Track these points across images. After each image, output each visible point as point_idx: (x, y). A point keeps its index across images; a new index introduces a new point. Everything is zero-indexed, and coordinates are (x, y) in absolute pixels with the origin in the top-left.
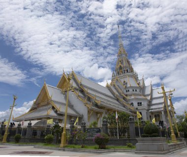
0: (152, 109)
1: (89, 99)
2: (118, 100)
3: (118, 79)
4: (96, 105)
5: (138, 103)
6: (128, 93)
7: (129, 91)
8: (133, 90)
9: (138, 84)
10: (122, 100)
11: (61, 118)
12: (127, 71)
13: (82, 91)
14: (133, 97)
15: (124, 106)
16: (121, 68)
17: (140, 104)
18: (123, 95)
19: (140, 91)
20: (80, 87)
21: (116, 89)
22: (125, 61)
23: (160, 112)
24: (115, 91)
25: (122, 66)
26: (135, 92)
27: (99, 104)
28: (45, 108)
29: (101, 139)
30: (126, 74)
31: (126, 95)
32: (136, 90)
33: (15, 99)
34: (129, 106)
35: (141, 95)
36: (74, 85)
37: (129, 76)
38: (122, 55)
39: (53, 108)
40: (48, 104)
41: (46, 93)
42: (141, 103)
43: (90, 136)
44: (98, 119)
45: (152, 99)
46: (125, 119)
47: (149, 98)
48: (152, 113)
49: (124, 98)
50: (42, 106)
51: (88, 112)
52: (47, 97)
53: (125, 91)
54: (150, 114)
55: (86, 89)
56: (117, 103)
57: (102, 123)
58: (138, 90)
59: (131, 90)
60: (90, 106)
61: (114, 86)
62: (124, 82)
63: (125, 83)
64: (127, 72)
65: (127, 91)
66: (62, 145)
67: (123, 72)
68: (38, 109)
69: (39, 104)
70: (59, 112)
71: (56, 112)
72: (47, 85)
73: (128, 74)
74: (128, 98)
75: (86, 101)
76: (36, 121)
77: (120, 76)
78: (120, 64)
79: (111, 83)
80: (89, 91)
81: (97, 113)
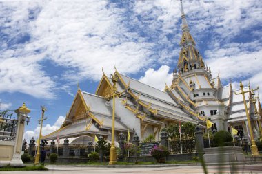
0: (232, 119)
1: (142, 108)
2: (182, 108)
3: (182, 78)
4: (152, 116)
5: (212, 112)
6: (197, 98)
7: (198, 95)
8: (204, 94)
9: (212, 85)
10: (188, 108)
11: (105, 134)
12: (195, 66)
13: (131, 98)
14: (204, 103)
15: (191, 117)
16: (185, 63)
17: (213, 112)
18: (189, 101)
19: (214, 95)
20: (127, 93)
21: (179, 93)
22: (192, 53)
23: (244, 122)
24: (177, 96)
25: (187, 60)
26: (206, 97)
27: (156, 114)
28: (82, 122)
29: (160, 152)
30: (194, 71)
31: (194, 101)
32: (208, 94)
33: (43, 111)
34: (197, 116)
35: (215, 100)
36: (120, 90)
37: (199, 74)
38: (186, 43)
39: (94, 122)
40: (86, 117)
41: (82, 102)
42: (215, 111)
43: (145, 152)
44: (155, 134)
45: (231, 104)
46: (191, 131)
47: (227, 103)
48: (231, 124)
49: (191, 106)
50: (78, 120)
51: (141, 125)
52: (83, 107)
53: (192, 96)
54: (229, 125)
55: (137, 95)
56: (181, 111)
57: (160, 136)
58: (211, 94)
59: (201, 94)
60: (144, 117)
61: (177, 89)
62: (191, 83)
63: (192, 85)
64: (196, 68)
65: (195, 96)
66: (111, 162)
67: (189, 68)
68: (73, 124)
69: (73, 117)
70: (101, 127)
71: (98, 126)
72: (82, 92)
73: (197, 70)
74: (197, 105)
75: (137, 111)
76: (74, 139)
77: (185, 74)
78: (184, 57)
79: (172, 85)
80: (141, 98)
81: (153, 126)
